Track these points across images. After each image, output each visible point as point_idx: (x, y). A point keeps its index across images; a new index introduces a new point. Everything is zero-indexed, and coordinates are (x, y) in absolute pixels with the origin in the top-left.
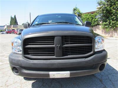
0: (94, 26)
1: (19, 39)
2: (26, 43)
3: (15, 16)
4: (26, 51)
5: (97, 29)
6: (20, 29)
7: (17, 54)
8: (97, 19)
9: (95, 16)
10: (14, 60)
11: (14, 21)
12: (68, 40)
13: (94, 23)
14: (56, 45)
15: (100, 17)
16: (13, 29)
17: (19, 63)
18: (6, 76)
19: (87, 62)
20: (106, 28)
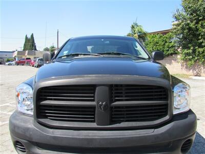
0: (168, 55)
1: (29, 87)
2: (42, 96)
3: (32, 36)
4: (41, 112)
5: (173, 61)
6: (40, 58)
7: (24, 114)
8: (172, 43)
9: (170, 38)
10: (19, 127)
11: (30, 44)
12: (121, 93)
13: (168, 51)
14: (98, 103)
15: (179, 40)
16: (28, 57)
17: (27, 134)
18: (6, 150)
19: (157, 137)
20: (190, 60)
